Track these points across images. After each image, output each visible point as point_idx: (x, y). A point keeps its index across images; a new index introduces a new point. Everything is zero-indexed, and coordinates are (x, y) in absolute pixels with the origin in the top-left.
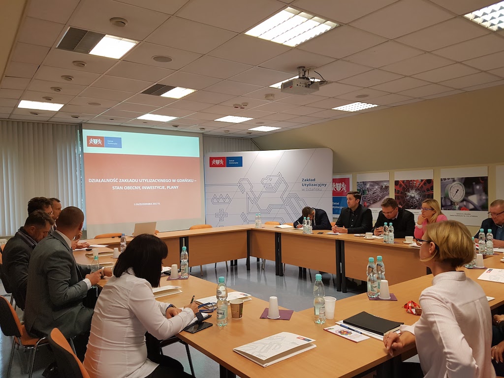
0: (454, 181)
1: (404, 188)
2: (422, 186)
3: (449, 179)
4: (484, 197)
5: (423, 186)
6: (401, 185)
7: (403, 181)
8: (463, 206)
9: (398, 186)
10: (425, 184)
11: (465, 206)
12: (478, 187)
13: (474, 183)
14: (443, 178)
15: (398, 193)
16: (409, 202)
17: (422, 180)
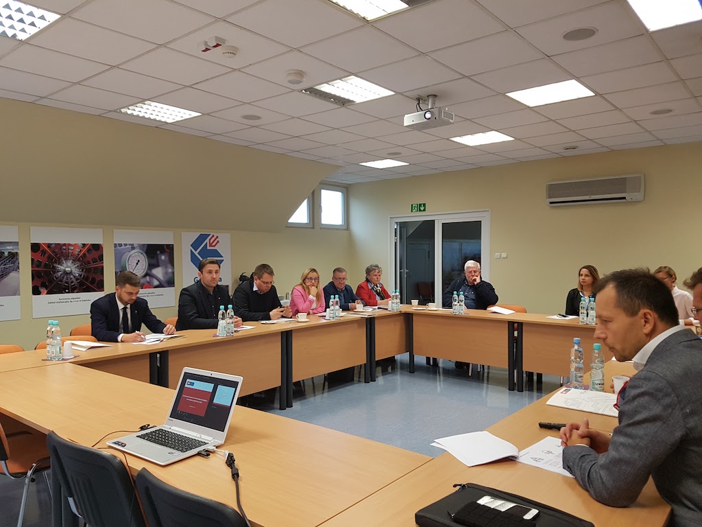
0: (133, 248)
1: (50, 258)
2: (84, 254)
3: (126, 245)
4: (170, 270)
5: (87, 254)
6: (44, 252)
7: (49, 245)
8: (147, 283)
9: (39, 254)
10: (89, 250)
11: (148, 283)
12: (163, 257)
13: (158, 252)
14: (117, 243)
15: (38, 266)
16: (61, 281)
17: (84, 245)
